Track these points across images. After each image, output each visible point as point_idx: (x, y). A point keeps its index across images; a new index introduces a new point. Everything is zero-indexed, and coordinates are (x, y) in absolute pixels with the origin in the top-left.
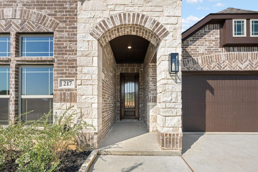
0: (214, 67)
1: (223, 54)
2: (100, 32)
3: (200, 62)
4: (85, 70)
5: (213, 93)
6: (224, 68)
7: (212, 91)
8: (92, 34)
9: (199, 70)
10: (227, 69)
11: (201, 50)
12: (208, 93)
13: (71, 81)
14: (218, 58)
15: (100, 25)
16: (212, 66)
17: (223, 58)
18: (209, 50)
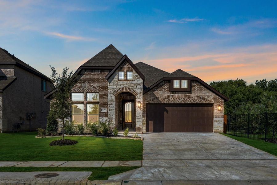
0: (166, 101)
1: (171, 95)
2: (116, 94)
3: (160, 98)
4: (111, 106)
5: (168, 113)
6: (171, 102)
7: (167, 112)
8: (113, 94)
9: (159, 102)
10: (173, 102)
11: (161, 93)
12: (165, 113)
13: (105, 109)
14: (168, 97)
15: (116, 91)
16: (166, 100)
17: (171, 97)
18: (164, 93)
